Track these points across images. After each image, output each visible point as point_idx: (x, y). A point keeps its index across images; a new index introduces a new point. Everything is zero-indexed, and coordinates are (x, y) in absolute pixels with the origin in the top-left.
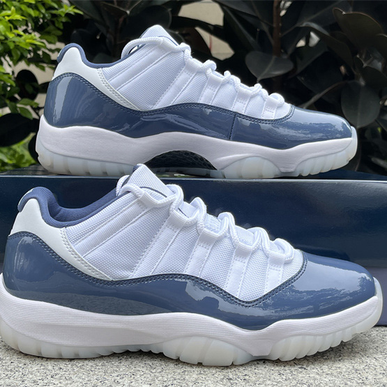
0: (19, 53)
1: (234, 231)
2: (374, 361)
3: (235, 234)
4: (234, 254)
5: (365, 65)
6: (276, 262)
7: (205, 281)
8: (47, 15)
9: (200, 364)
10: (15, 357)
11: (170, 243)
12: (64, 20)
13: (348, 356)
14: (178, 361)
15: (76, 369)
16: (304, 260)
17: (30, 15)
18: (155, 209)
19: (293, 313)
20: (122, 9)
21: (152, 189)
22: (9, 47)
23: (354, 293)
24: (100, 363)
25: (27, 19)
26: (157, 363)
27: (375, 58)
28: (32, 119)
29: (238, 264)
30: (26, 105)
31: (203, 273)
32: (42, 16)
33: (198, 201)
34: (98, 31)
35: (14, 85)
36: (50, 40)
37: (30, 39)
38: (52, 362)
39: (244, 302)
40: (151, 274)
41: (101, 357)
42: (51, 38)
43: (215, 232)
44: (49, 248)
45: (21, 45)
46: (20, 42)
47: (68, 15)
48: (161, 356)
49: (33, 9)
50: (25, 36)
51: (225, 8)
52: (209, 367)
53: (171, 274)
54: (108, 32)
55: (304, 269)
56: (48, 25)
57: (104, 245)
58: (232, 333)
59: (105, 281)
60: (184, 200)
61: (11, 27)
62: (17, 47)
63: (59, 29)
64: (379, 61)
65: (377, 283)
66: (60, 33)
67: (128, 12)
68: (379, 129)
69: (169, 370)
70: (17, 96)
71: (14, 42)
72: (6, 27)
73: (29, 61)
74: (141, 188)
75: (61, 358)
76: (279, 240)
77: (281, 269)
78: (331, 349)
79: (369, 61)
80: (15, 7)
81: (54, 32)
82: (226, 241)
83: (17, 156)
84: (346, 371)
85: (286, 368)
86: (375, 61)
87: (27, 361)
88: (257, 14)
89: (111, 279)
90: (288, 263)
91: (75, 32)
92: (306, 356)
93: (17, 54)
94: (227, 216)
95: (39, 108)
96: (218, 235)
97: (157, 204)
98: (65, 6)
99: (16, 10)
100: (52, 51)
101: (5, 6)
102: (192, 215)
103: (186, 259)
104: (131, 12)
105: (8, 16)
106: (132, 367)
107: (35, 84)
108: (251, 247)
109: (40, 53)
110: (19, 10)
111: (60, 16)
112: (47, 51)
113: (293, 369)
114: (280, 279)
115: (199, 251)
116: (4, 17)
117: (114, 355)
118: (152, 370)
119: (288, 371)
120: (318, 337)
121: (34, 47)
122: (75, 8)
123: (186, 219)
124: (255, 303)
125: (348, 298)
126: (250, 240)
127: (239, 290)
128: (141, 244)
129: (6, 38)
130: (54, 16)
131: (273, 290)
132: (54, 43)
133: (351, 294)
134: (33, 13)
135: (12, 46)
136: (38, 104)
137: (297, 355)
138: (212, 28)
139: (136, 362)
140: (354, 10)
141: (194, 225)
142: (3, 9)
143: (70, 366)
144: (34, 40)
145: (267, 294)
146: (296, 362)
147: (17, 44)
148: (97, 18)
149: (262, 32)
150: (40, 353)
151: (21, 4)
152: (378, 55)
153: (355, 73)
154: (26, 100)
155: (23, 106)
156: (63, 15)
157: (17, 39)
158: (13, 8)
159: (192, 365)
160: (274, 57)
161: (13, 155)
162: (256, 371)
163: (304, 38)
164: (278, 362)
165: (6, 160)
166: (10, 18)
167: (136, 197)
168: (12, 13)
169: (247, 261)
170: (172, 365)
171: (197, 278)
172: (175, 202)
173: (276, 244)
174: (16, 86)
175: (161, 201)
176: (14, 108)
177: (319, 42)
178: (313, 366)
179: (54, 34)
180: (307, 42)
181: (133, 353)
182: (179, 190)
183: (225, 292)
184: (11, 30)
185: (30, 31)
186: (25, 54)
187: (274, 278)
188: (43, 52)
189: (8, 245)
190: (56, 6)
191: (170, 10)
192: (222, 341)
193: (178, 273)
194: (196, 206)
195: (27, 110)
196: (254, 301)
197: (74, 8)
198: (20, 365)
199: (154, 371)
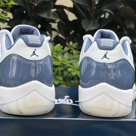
12: (10, 7)
20: (33, 4)
36: (5, 15)
47: (12, 5)
64: (133, 25)
67: (36, 5)
79: (129, 25)
88: (86, 5)
149: (88, 12)
152: (132, 22)
153: (123, 29)
160: (92, 22)
177: (109, 16)
180: (105, 16)
190: (7, 2)
191: (52, 3)
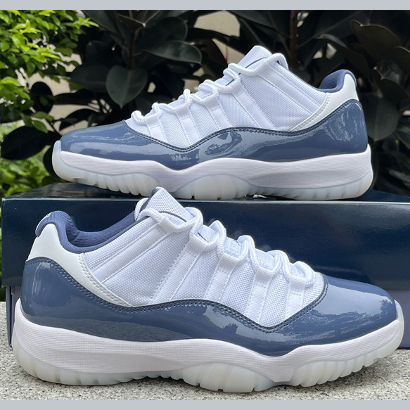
0: (34, 66)
1: (255, 255)
2: (395, 386)
3: (256, 258)
4: (255, 279)
5: (383, 78)
6: (297, 286)
7: (226, 307)
8: (62, 28)
9: (220, 391)
10: (34, 384)
11: (190, 269)
12: (79, 32)
13: (370, 381)
14: (198, 387)
15: (95, 397)
16: (325, 283)
17: (45, 28)
18: (174, 234)
19: (314, 338)
20: (137, 21)
21: (171, 214)
22: (23, 60)
23: (376, 317)
24: (119, 390)
25: (42, 32)
26: (177, 389)
27: (393, 70)
28: (46, 132)
29: (258, 289)
30: (41, 118)
31: (223, 299)
32: (57, 29)
33: (218, 224)
34: (113, 43)
35: (29, 98)
36: (65, 53)
37: (45, 52)
38: (71, 389)
39: (264, 328)
40: (170, 300)
41: (121, 384)
42: (66, 51)
43: (235, 256)
44: (67, 274)
45: (36, 58)
46: (35, 56)
47: (83, 27)
48: (181, 382)
49: (48, 22)
50: (40, 49)
51: (241, 19)
52: (230, 393)
53: (190, 300)
54: (123, 44)
55: (325, 293)
56: (63, 37)
57: (123, 271)
58: (253, 359)
59: (124, 307)
60: (204, 224)
61: (25, 41)
62: (32, 60)
63: (74, 41)
64: (396, 73)
65: (398, 307)
66: (75, 45)
67: (144, 25)
68: (397, 142)
69: (189, 397)
70: (32, 109)
71: (29, 55)
72: (21, 40)
73: (44, 73)
74: (160, 212)
75: (79, 385)
76: (299, 263)
77: (302, 293)
78: (353, 374)
79: (386, 73)
80: (29, 19)
81: (69, 45)
82: (247, 265)
83: (31, 167)
84: (368, 398)
85: (308, 394)
86: (393, 73)
87: (46, 388)
88: (274, 26)
89: (130, 305)
90: (308, 287)
91: (90, 44)
92: (328, 382)
93: (32, 67)
94: (247, 239)
95: (54, 121)
96: (238, 259)
97: (176, 229)
98: (80, 18)
99: (31, 23)
100: (68, 63)
101: (19, 19)
102: (212, 239)
103: (206, 285)
104: (147, 24)
105: (23, 29)
106: (152, 394)
107: (49, 96)
108: (271, 272)
109: (55, 65)
110: (33, 23)
111: (76, 28)
112: (62, 64)
113: (314, 395)
114: (301, 304)
115: (220, 276)
116: (19, 30)
117: (133, 381)
118: (172, 397)
119: (310, 398)
120: (340, 363)
121: (49, 60)
122: (91, 20)
123: (206, 244)
124: (276, 329)
125: (370, 322)
126: (270, 264)
127: (260, 315)
128: (161, 269)
129: (21, 52)
130: (69, 28)
131: (294, 316)
132: (70, 56)
133: (372, 318)
134: (48, 26)
135: (27, 59)
136: (53, 118)
137: (319, 381)
138: (228, 39)
139: (156, 388)
140: (371, 22)
141: (214, 249)
142: (18, 22)
143: (89, 393)
144: (49, 53)
145: (288, 320)
146: (318, 387)
147: (32, 57)
148: (112, 30)
150: (59, 380)
151: (36, 16)
152: (395, 66)
153: (372, 85)
154: (41, 113)
155: (38, 119)
156: (78, 28)
157: (32, 52)
158: (28, 21)
159: (212, 392)
161: (28, 167)
162: (277, 397)
163: (322, 50)
164: (299, 388)
165: (21, 173)
166: (25, 31)
167: (155, 222)
168: (27, 26)
169: (267, 286)
170: (192, 392)
171: (217, 304)
172: (195, 227)
173: (296, 267)
174: (31, 99)
175: (180, 226)
176: (28, 121)
177: (336, 53)
178: (334, 392)
179: (69, 47)
180: (324, 53)
181: (153, 379)
182: (198, 214)
183: (246, 318)
184: (26, 43)
185: (45, 44)
186: (39, 67)
187: (296, 303)
188: (58, 64)
189: (25, 270)
190: (71, 19)
191: (186, 21)
192: (243, 367)
193: (198, 298)
194: (216, 230)
195: (42, 123)
196: (275, 327)
197: (89, 20)
198: (39, 393)
199: (174, 398)
